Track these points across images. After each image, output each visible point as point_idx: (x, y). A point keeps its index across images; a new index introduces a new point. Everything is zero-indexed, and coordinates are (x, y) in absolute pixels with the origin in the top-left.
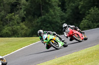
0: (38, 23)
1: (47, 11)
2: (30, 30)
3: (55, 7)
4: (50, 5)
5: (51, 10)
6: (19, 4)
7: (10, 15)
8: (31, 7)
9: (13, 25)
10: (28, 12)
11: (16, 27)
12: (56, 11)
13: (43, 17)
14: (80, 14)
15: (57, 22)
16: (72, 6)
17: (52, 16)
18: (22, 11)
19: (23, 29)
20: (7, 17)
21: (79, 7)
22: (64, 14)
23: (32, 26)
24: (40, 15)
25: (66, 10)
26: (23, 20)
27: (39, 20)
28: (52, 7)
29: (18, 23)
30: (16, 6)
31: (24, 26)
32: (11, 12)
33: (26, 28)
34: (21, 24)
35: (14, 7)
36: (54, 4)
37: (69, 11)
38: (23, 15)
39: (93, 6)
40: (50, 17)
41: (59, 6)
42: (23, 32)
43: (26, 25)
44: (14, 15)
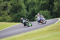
0: (15, 16)
1: (20, 11)
2: (12, 19)
3: (24, 9)
4: (21, 8)
5: (22, 11)
6: (7, 7)
7: (3, 11)
8: (13, 9)
9: (4, 16)
10: (11, 11)
11: (5, 17)
12: (24, 11)
13: (18, 13)
14: (35, 13)
15: (24, 16)
16: (32, 9)
17: (22, 13)
18: (9, 10)
19: (8, 18)
20: (1, 12)
21: (35, 10)
22: (28, 13)
23: (13, 17)
24: (17, 13)
25: (29, 11)
26: (9, 14)
27: (16, 15)
28: (22, 9)
29: (6, 15)
30: (6, 7)
31: (9, 17)
32: (3, 10)
33: (10, 18)
34: (8, 16)
35: (5, 8)
36: (23, 8)
37: (30, 11)
38: (9, 12)
39: (41, 10)
40: (21, 14)
41: (26, 9)
42: (9, 20)
43: (10, 17)
44: (5, 12)
